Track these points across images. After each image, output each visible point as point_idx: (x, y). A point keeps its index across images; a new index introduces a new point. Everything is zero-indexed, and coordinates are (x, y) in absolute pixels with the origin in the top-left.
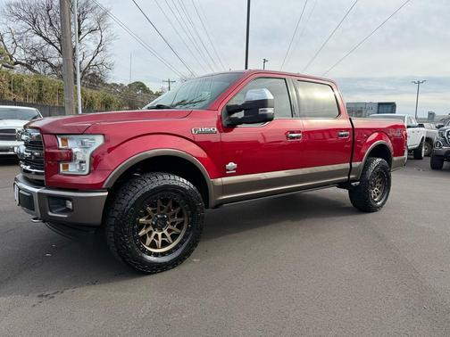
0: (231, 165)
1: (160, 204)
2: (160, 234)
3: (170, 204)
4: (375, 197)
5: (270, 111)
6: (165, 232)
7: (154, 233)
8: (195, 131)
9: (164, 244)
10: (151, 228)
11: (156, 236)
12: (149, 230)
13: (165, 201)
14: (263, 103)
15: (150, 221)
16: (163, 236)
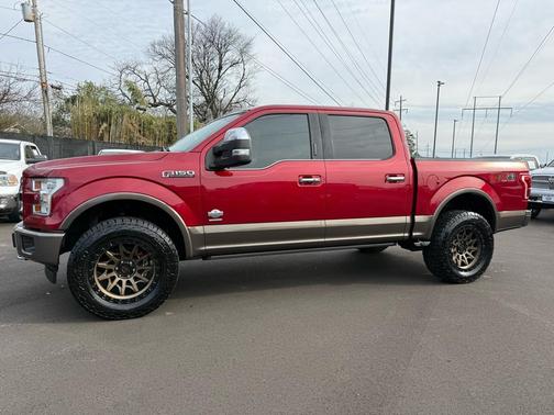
0: (216, 212)
1: (122, 249)
2: (124, 281)
3: (135, 250)
4: (463, 264)
5: (243, 152)
6: (131, 280)
7: (118, 279)
8: (166, 174)
9: (128, 292)
10: (114, 274)
11: (120, 283)
12: (110, 275)
13: (130, 247)
14: (237, 144)
15: (112, 267)
16: (128, 283)
